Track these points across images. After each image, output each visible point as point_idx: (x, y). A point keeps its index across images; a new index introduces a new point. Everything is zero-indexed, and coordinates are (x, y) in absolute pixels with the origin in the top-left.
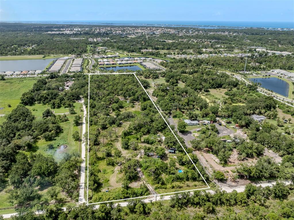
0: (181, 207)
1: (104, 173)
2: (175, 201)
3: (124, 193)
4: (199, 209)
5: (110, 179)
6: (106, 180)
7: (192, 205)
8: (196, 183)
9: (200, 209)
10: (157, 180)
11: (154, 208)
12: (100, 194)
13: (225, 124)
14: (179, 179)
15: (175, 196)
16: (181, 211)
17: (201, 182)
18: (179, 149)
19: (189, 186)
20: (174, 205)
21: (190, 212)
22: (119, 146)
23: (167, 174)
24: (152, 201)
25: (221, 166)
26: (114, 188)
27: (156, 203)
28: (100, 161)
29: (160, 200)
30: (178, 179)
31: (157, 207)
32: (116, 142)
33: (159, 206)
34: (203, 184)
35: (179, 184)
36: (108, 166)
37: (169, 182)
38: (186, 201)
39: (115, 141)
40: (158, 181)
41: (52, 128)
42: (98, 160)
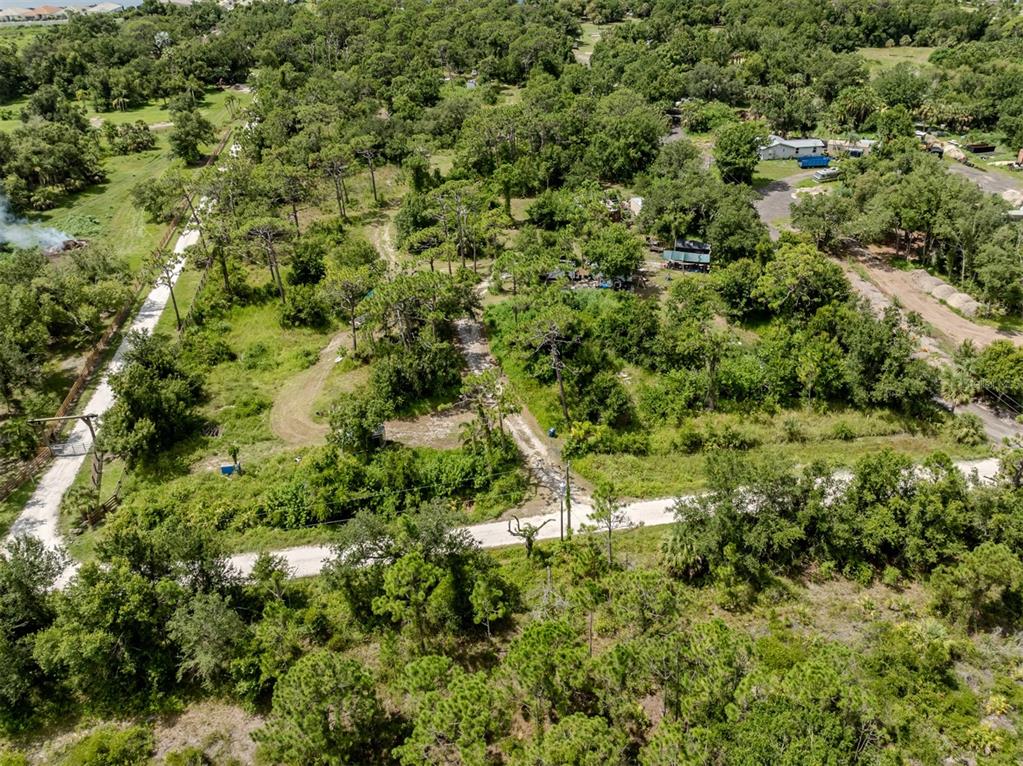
0: (759, 583)
1: (250, 368)
2: (711, 539)
3: (328, 481)
4: (894, 596)
5: (278, 400)
6: (246, 404)
7: (839, 568)
8: (851, 419)
9: (899, 591)
10: (587, 399)
11: (547, 589)
12: (176, 485)
13: (961, 155)
14: (734, 394)
15: (715, 500)
16: (757, 609)
17: (878, 413)
18: (726, 244)
19: (804, 440)
20: (705, 563)
21: (832, 615)
22: (384, 242)
23: (653, 368)
24: (538, 537)
25: (986, 328)
26: (288, 448)
27: (569, 546)
28: (251, 308)
29: (594, 523)
30: (724, 394)
31: (570, 576)
32: (369, 223)
33: (588, 574)
34: (896, 426)
35: (735, 428)
36: (288, 332)
37: (664, 415)
38: (797, 532)
39: (368, 220)
40: (592, 402)
41: (28, 159)
42: (235, 303)
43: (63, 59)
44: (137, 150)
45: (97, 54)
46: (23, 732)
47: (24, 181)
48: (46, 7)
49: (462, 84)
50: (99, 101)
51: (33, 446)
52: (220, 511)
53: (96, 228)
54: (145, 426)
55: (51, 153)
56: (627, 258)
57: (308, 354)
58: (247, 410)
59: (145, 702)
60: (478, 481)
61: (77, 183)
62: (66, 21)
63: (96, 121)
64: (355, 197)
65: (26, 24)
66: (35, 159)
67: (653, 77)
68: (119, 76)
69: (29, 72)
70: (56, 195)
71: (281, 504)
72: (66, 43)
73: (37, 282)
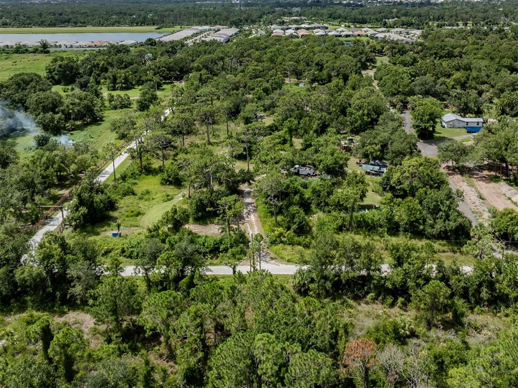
1: (140, 199)
4: (401, 312)
5: (148, 212)
7: (377, 297)
12: (92, 238)
14: (364, 226)
23: (329, 213)
30: (361, 228)
36: (163, 187)
39: (221, 144)
40: (289, 221)
41: (68, 106)
42: (143, 173)
43: (98, 64)
44: (121, 108)
45: (114, 63)
46: (5, 311)
47: (64, 116)
48: (99, 41)
49: (297, 84)
50: (110, 85)
51: (37, 219)
52: (106, 248)
53: (92, 139)
54: (83, 210)
55: (79, 104)
56: (334, 163)
57: (168, 196)
58: (132, 214)
59: (53, 306)
60: (222, 247)
61: (88, 120)
62: (105, 48)
63: (105, 93)
64: (219, 134)
65: (88, 49)
66: (71, 107)
67: (395, 82)
68: (122, 73)
69: (81, 71)
70: (78, 125)
71: (132, 247)
72: (101, 57)
73: (55, 152)
